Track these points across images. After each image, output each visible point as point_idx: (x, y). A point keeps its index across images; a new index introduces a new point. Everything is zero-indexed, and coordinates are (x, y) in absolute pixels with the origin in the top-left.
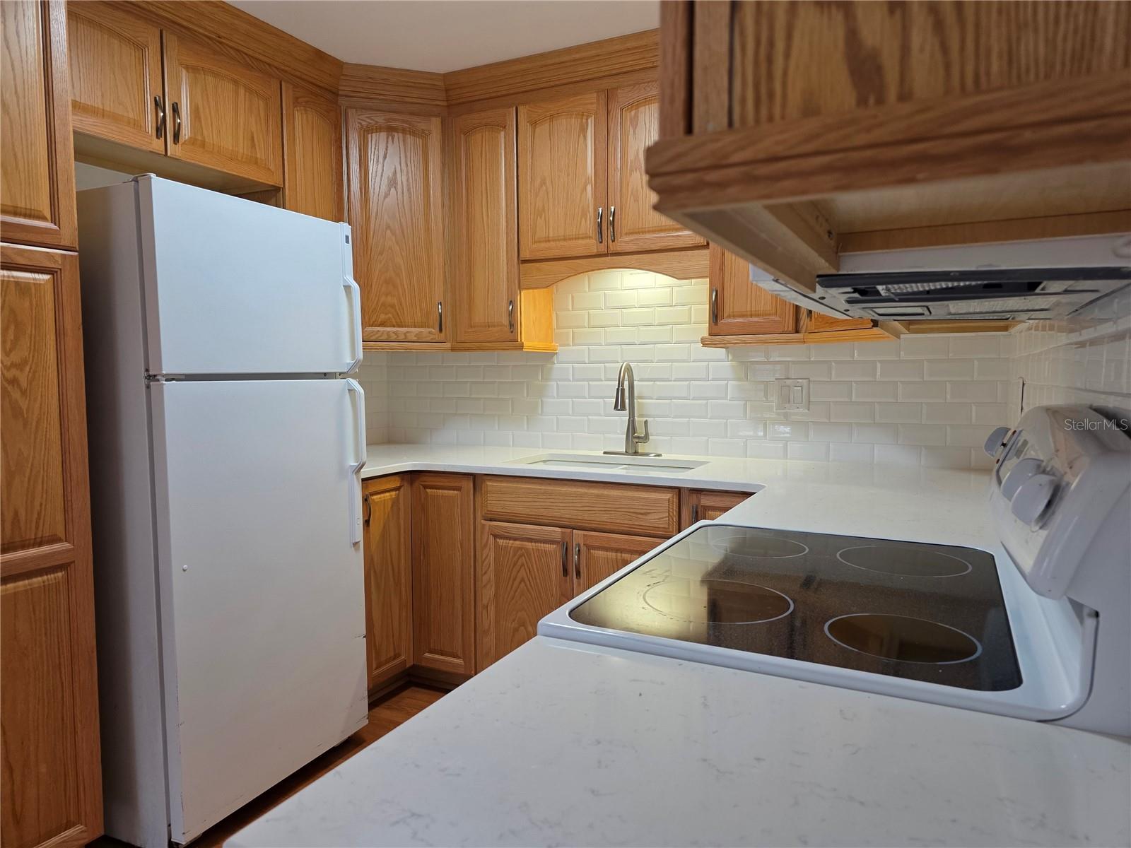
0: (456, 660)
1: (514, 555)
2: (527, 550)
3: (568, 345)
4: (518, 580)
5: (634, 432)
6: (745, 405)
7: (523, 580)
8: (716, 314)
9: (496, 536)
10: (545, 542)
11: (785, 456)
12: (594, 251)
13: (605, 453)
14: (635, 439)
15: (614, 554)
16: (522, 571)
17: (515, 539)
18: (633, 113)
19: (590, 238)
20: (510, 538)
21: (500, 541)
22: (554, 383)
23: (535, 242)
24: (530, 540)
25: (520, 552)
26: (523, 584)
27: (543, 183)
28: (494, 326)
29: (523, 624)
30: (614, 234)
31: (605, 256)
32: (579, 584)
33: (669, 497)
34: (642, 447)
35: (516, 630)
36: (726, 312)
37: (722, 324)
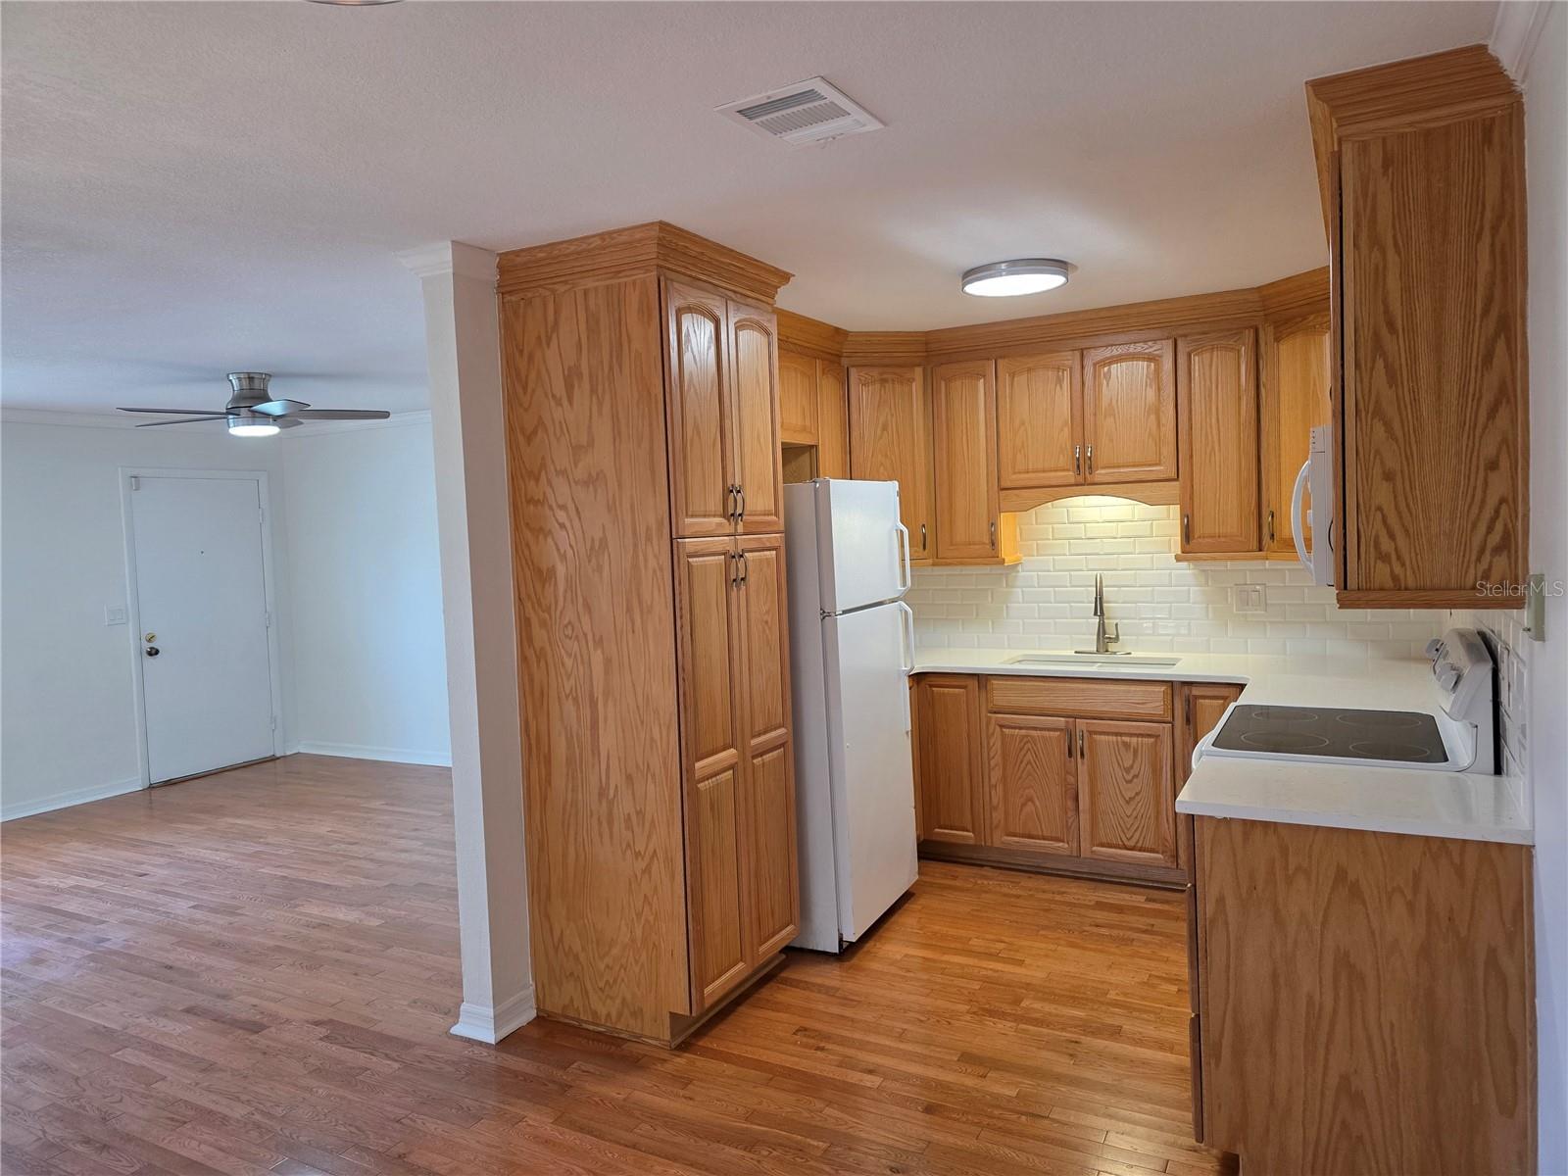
0: (965, 833)
1: (1020, 742)
2: (1032, 737)
3: (1033, 556)
4: (1025, 762)
5: (1104, 633)
6: (1207, 608)
7: (1029, 762)
8: (1187, 534)
9: (1001, 726)
10: (1049, 730)
11: (1246, 652)
12: (1073, 481)
13: (1076, 652)
14: (1105, 639)
15: (1115, 738)
16: (1029, 756)
17: (1020, 728)
18: (1106, 369)
19: (1068, 470)
20: (1015, 728)
21: (1006, 731)
22: (1019, 590)
23: (1015, 473)
24: (1035, 729)
25: (1025, 740)
26: (1029, 766)
27: (1023, 424)
28: (974, 544)
29: (1031, 799)
30: (1090, 468)
31: (1082, 485)
32: (1083, 763)
33: (1163, 689)
34: (1112, 647)
35: (1024, 805)
36: (1197, 533)
37: (1193, 543)
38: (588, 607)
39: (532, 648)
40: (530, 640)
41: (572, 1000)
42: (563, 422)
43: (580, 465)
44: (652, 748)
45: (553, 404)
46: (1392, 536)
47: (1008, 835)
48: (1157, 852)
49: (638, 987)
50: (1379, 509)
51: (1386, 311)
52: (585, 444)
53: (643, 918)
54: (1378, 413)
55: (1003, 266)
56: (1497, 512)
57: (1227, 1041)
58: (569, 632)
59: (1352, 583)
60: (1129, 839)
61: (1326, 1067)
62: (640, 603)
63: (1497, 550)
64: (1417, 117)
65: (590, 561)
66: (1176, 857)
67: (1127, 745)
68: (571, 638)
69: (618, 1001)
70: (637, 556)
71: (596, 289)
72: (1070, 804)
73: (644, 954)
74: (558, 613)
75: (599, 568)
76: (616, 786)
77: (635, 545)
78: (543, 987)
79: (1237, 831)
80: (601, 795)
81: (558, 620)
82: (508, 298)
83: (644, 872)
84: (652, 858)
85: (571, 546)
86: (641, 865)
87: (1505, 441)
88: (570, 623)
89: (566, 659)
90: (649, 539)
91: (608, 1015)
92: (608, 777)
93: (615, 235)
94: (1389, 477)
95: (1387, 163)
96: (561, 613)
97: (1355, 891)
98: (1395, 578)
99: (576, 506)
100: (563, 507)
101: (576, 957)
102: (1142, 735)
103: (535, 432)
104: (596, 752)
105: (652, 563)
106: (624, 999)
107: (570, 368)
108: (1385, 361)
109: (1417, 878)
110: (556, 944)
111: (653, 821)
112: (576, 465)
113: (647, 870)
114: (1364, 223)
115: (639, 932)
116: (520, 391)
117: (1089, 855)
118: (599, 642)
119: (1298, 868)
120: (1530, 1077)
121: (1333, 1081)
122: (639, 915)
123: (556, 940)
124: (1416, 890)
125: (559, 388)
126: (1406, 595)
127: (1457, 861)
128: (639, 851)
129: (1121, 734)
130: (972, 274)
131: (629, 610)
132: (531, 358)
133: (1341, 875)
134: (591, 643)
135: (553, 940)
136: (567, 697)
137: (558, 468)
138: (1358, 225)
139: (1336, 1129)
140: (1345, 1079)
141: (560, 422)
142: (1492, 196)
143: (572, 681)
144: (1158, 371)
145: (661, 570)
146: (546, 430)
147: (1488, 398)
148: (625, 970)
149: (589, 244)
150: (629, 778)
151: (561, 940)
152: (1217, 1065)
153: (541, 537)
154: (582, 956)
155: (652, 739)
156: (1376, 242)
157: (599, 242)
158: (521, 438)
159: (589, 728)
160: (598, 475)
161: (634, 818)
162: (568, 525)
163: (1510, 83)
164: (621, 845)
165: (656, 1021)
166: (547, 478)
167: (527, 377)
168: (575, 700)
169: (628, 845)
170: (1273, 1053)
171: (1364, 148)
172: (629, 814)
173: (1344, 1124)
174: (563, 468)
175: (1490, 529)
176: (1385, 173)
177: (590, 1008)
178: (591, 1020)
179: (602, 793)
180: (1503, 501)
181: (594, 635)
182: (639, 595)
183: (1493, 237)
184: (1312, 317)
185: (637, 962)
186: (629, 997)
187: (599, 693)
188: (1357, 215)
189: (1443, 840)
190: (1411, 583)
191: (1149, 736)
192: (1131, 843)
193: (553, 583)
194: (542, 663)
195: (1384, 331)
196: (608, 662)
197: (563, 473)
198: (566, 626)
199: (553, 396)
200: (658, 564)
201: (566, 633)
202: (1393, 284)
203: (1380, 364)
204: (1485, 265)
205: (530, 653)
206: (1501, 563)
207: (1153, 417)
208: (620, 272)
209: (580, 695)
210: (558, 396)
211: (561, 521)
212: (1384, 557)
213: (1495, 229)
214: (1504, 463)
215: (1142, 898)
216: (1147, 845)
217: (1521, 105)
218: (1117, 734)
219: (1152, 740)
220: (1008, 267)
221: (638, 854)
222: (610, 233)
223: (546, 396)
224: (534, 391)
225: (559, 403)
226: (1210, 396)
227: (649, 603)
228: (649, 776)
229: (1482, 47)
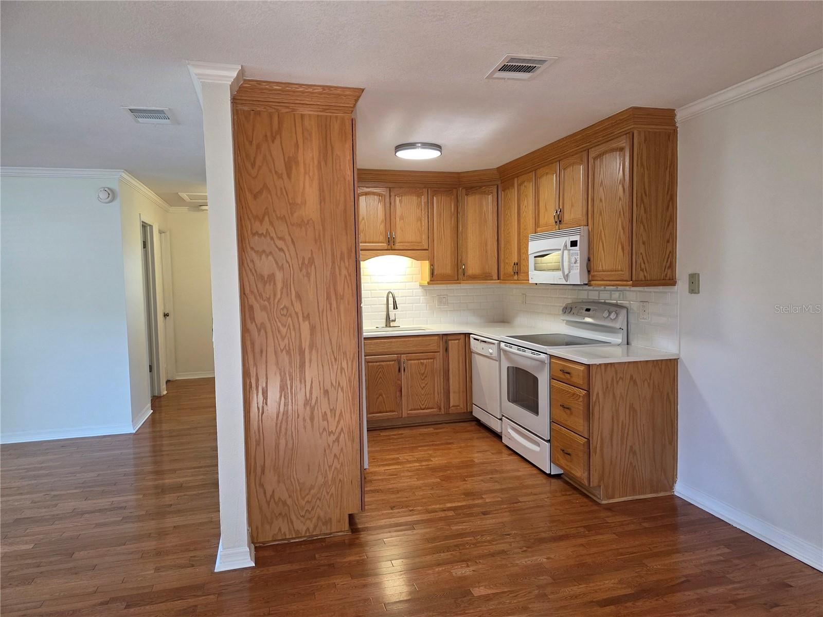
1: (377, 368)
2: (382, 365)
4: (379, 377)
5: (389, 319)
7: (381, 378)
8: (432, 273)
9: (368, 362)
10: (389, 361)
12: (386, 248)
13: (377, 327)
14: (391, 321)
17: (377, 362)
19: (384, 243)
20: (374, 362)
21: (370, 364)
23: (361, 243)
24: (383, 361)
29: (381, 395)
30: (394, 242)
31: (390, 250)
32: (404, 374)
33: (436, 338)
34: (392, 324)
35: (378, 398)
36: (435, 273)
37: (435, 278)
38: (298, 296)
39: (254, 324)
40: (253, 319)
41: (280, 529)
42: (283, 188)
43: (296, 215)
44: (341, 373)
45: (275, 176)
46: (644, 263)
47: (370, 414)
48: (434, 408)
49: (329, 507)
50: (641, 254)
51: (644, 188)
52: (300, 203)
53: (333, 468)
54: (642, 222)
56: (669, 255)
57: (599, 446)
58: (285, 312)
59: (634, 279)
60: (423, 405)
61: (626, 444)
62: (336, 294)
63: (669, 268)
64: (653, 127)
65: (301, 271)
66: (440, 409)
67: (421, 363)
68: (285, 316)
69: (314, 520)
70: (335, 268)
71: (310, 115)
72: (398, 394)
73: (334, 487)
74: (276, 301)
75: (308, 275)
76: (317, 398)
77: (333, 263)
78: (257, 528)
79: (603, 367)
80: (305, 405)
81: (276, 306)
82: (240, 107)
83: (334, 442)
84: (340, 434)
85: (287, 262)
86: (333, 438)
87: (671, 233)
88: (285, 307)
89: (281, 328)
90: (342, 259)
91: (308, 529)
92: (311, 393)
93: (332, 89)
94: (644, 243)
95: (645, 140)
96: (278, 301)
97: (635, 383)
98: (645, 277)
99: (291, 238)
100: (281, 239)
101: (285, 503)
102: (428, 359)
103: (261, 192)
104: (303, 381)
105: (344, 272)
106: (319, 518)
107: (289, 157)
108: (644, 204)
109: (651, 374)
110: (268, 499)
111: (341, 413)
112: (292, 215)
113: (337, 440)
114: (639, 158)
115: (330, 476)
116: (249, 166)
117: (406, 416)
118: (307, 317)
119: (620, 378)
120: (676, 431)
121: (628, 448)
122: (330, 467)
123: (268, 497)
124: (650, 379)
125: (280, 166)
126: (649, 282)
127: (660, 367)
128: (332, 431)
129: (420, 359)
130: (399, 147)
131: (328, 298)
132: (258, 147)
133: (632, 377)
134: (301, 318)
135: (266, 496)
136: (282, 351)
137: (279, 215)
138: (638, 158)
139: (629, 465)
140: (631, 447)
141: (281, 189)
142: (670, 157)
143: (286, 341)
144: (421, 202)
145: (350, 275)
146: (270, 192)
147: (668, 220)
148: (320, 500)
149: (315, 89)
150: (326, 392)
151: (272, 496)
152: (595, 455)
153: (264, 256)
154: (289, 502)
155: (342, 369)
156: (642, 165)
157: (321, 90)
158: (249, 196)
159: (298, 366)
160: (308, 221)
161: (329, 414)
162: (285, 249)
163: (675, 123)
164: (319, 431)
165: (340, 522)
166: (269, 220)
167: (255, 158)
168: (288, 353)
169: (324, 429)
170: (612, 445)
171: (639, 133)
172: (325, 412)
173: (631, 463)
174: (282, 216)
175: (667, 262)
176: (645, 143)
177: (294, 530)
178: (294, 536)
179: (307, 402)
180: (670, 252)
181: (303, 314)
182: (335, 290)
183: (670, 169)
184: (484, 188)
185: (328, 493)
186: (322, 514)
187: (306, 345)
188: (638, 155)
189: (657, 361)
190: (649, 279)
191: (431, 359)
192: (424, 407)
193: (272, 284)
194: (263, 331)
195: (644, 195)
196: (313, 329)
197: (283, 218)
198: (282, 309)
199: (276, 172)
200: (348, 272)
201: (282, 313)
202: (646, 180)
203: (642, 206)
204: (668, 178)
205: (252, 327)
206: (669, 271)
207: (419, 222)
208: (329, 109)
209: (291, 348)
210: (280, 172)
211: (280, 247)
212: (642, 270)
213: (670, 167)
214: (671, 241)
215: (432, 429)
216: (430, 406)
217: (675, 132)
218: (418, 360)
219: (432, 360)
220: (422, 145)
221: (330, 433)
222: (329, 87)
223: (270, 171)
224: (260, 167)
225: (280, 177)
226: (441, 215)
227: (341, 294)
228: (340, 389)
229: (674, 110)
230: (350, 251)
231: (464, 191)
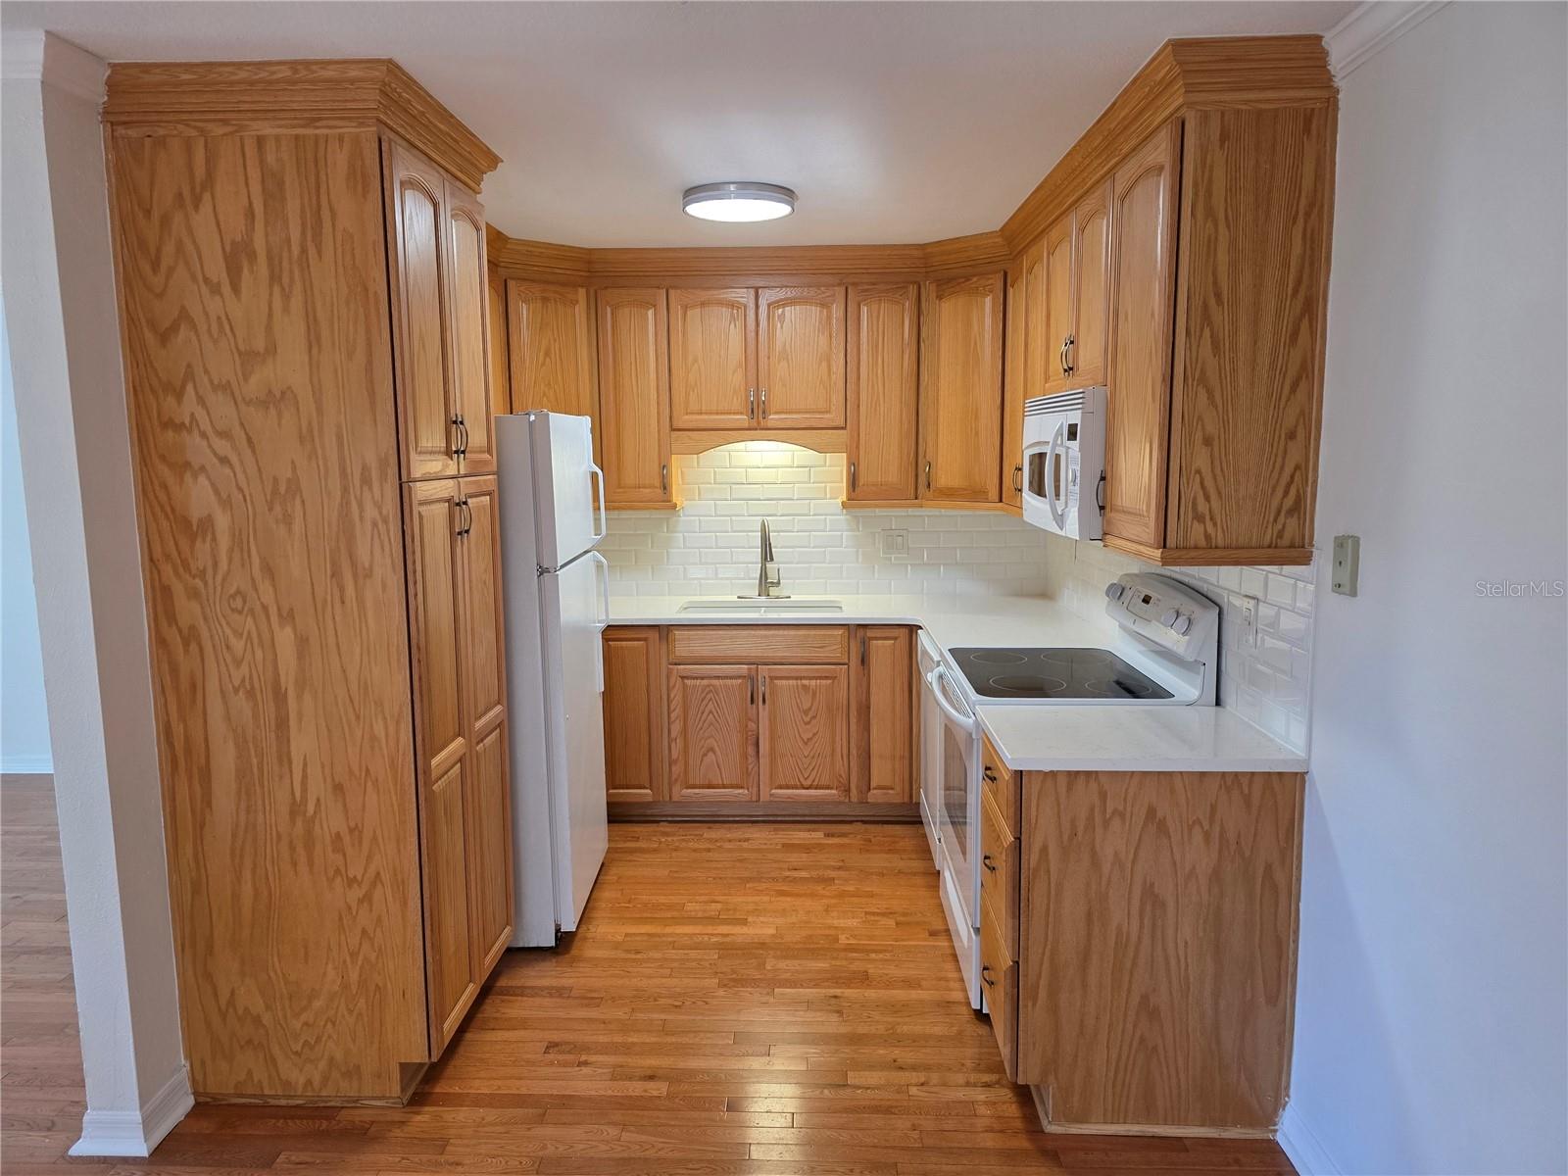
0: (642, 791)
1: (702, 692)
2: (715, 687)
3: (695, 500)
4: (706, 712)
5: (766, 578)
6: (857, 551)
7: (711, 712)
8: (853, 482)
9: (683, 678)
10: (731, 678)
12: (746, 425)
13: (739, 597)
14: (765, 584)
15: (795, 682)
16: (710, 705)
17: (702, 678)
18: (780, 310)
19: (742, 413)
20: (697, 678)
21: (688, 682)
22: (681, 535)
23: (687, 414)
24: (718, 677)
25: (708, 689)
26: (711, 715)
27: (695, 360)
28: (644, 487)
29: (712, 750)
30: (764, 412)
31: (756, 429)
32: (764, 709)
33: (840, 632)
34: (773, 591)
35: (705, 755)
36: (862, 481)
37: (858, 491)
38: (269, 571)
39: (174, 628)
40: (173, 619)
41: (250, 1073)
42: (224, 318)
43: (253, 380)
44: (372, 748)
45: (204, 288)
46: (1207, 498)
47: (687, 788)
48: (832, 788)
49: (354, 1041)
50: (1199, 472)
51: (1215, 283)
52: (262, 350)
53: (361, 958)
54: (1203, 380)
55: (732, 188)
56: (1292, 477)
57: (1043, 982)
58: (238, 603)
59: (1171, 542)
60: (806, 779)
61: (1129, 991)
62: (354, 564)
63: (1290, 512)
64: (1252, 96)
65: (271, 509)
66: (848, 790)
67: (804, 686)
68: (240, 612)
69: (322, 1065)
70: (348, 503)
71: (277, 138)
72: (751, 750)
73: (362, 1001)
74: (219, 578)
75: (287, 520)
76: (318, 800)
77: (345, 490)
78: (203, 1063)
79: (1062, 782)
80: (293, 814)
81: (219, 588)
82: (121, 131)
83: (360, 901)
84: (374, 884)
85: (240, 489)
86: (356, 893)
87: (1302, 413)
88: (238, 592)
89: (233, 641)
90: (366, 481)
91: (309, 1082)
92: (304, 790)
93: (314, 67)
94: (1208, 441)
95: (1224, 137)
96: (224, 580)
97: (1162, 828)
98: (1207, 537)
99: (247, 434)
100: (224, 434)
101: (257, 1021)
102: (820, 678)
103: (174, 328)
104: (285, 760)
105: (371, 512)
106: (332, 1059)
107: (233, 243)
108: (1212, 331)
109: (1213, 808)
110: (223, 1007)
111: (375, 838)
112: (246, 380)
113: (367, 898)
114: (1201, 194)
115: (354, 976)
116: (147, 268)
117: (768, 799)
118: (288, 617)
119: (1115, 812)
120: (1291, 969)
121: (1135, 1000)
122: (353, 955)
123: (223, 1002)
124: (1212, 821)
125: (217, 270)
126: (1219, 553)
127: (1246, 791)
128: (355, 877)
129: (801, 678)
130: (694, 193)
131: (336, 574)
132: (165, 221)
133: (1151, 812)
134: (274, 619)
135: (217, 1001)
136: (236, 690)
137: (216, 382)
138: (1196, 194)
139: (1135, 1044)
140: (1145, 998)
141: (219, 318)
142: (1307, 183)
143: (245, 668)
144: (829, 318)
145: (385, 521)
146: (194, 327)
147: (1292, 373)
148: (334, 1024)
149: (274, 73)
150: (338, 788)
151: (231, 1003)
152: (1034, 1005)
153: (188, 477)
154: (267, 1019)
155: (373, 738)
156: (1210, 213)
157: (289, 73)
158: (149, 336)
159: (273, 727)
160: (283, 393)
161: (347, 839)
162: (234, 459)
163: (1330, 78)
164: (326, 873)
165: (379, 1077)
166: (197, 393)
167: (159, 250)
168: (251, 694)
169: (338, 871)
170: (1084, 985)
171: (1205, 118)
172: (338, 835)
173: (1142, 1040)
174: (224, 382)
175: (1286, 493)
176: (1222, 146)
177: (280, 1079)
178: (280, 1093)
179: (296, 809)
180: (1297, 467)
181: (279, 609)
182: (351, 556)
183: (1306, 222)
184: (975, 279)
185: (351, 1012)
186: (339, 1055)
187: (288, 680)
188: (1196, 185)
189: (1236, 774)
190: (1220, 543)
191: (827, 678)
192: (809, 782)
193: (209, 538)
194: (193, 647)
195: (1212, 302)
196: (302, 643)
197: (225, 388)
198: (233, 597)
199: (206, 280)
200: (381, 513)
201: (233, 606)
202: (1223, 257)
203: (1207, 332)
204: (1297, 249)
205: (173, 636)
206: (1292, 523)
207: (824, 364)
208: (320, 119)
209: (257, 685)
210: (215, 280)
211: (221, 452)
212: (1199, 518)
213: (1308, 215)
214: (1301, 434)
215: (820, 834)
216: (822, 783)
217: (1331, 103)
218: (797, 678)
219: (830, 681)
220: (738, 189)
221: (351, 882)
222: (307, 64)
223: (194, 278)
224: (171, 270)
225: (216, 290)
226: (877, 346)
227: (367, 565)
228: (369, 784)
229: (1319, 38)
230: (383, 463)
231: (933, 287)
